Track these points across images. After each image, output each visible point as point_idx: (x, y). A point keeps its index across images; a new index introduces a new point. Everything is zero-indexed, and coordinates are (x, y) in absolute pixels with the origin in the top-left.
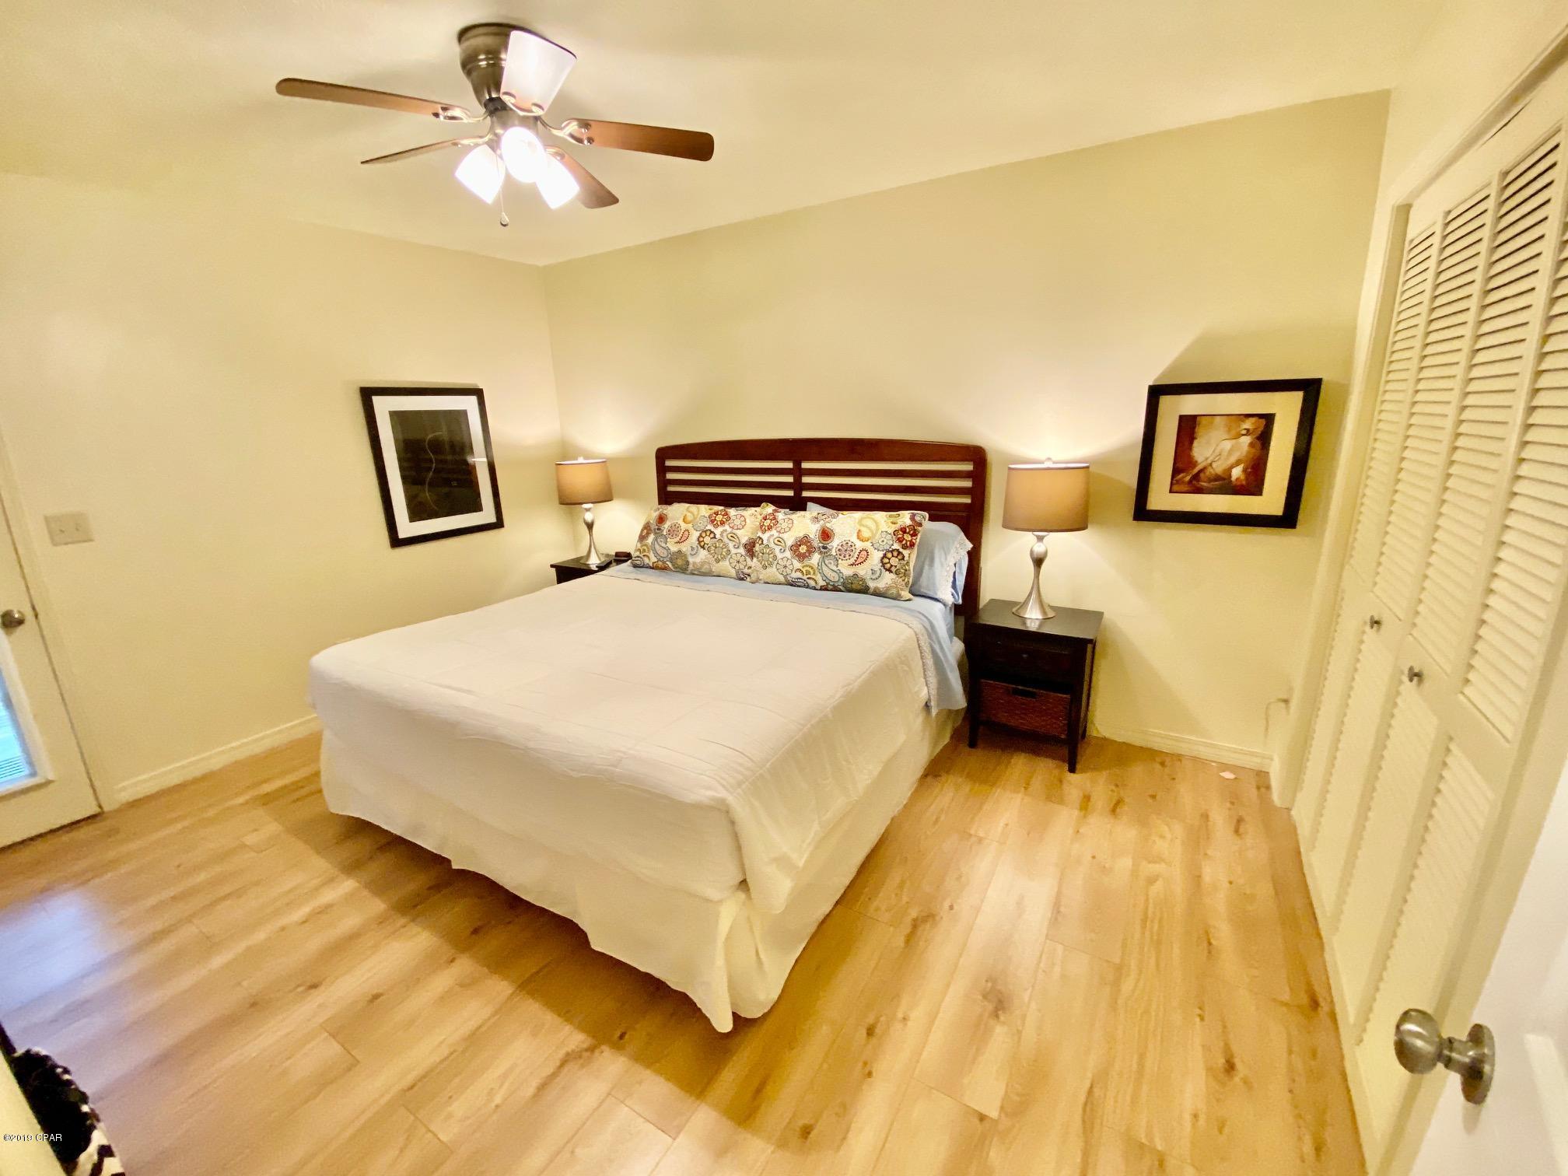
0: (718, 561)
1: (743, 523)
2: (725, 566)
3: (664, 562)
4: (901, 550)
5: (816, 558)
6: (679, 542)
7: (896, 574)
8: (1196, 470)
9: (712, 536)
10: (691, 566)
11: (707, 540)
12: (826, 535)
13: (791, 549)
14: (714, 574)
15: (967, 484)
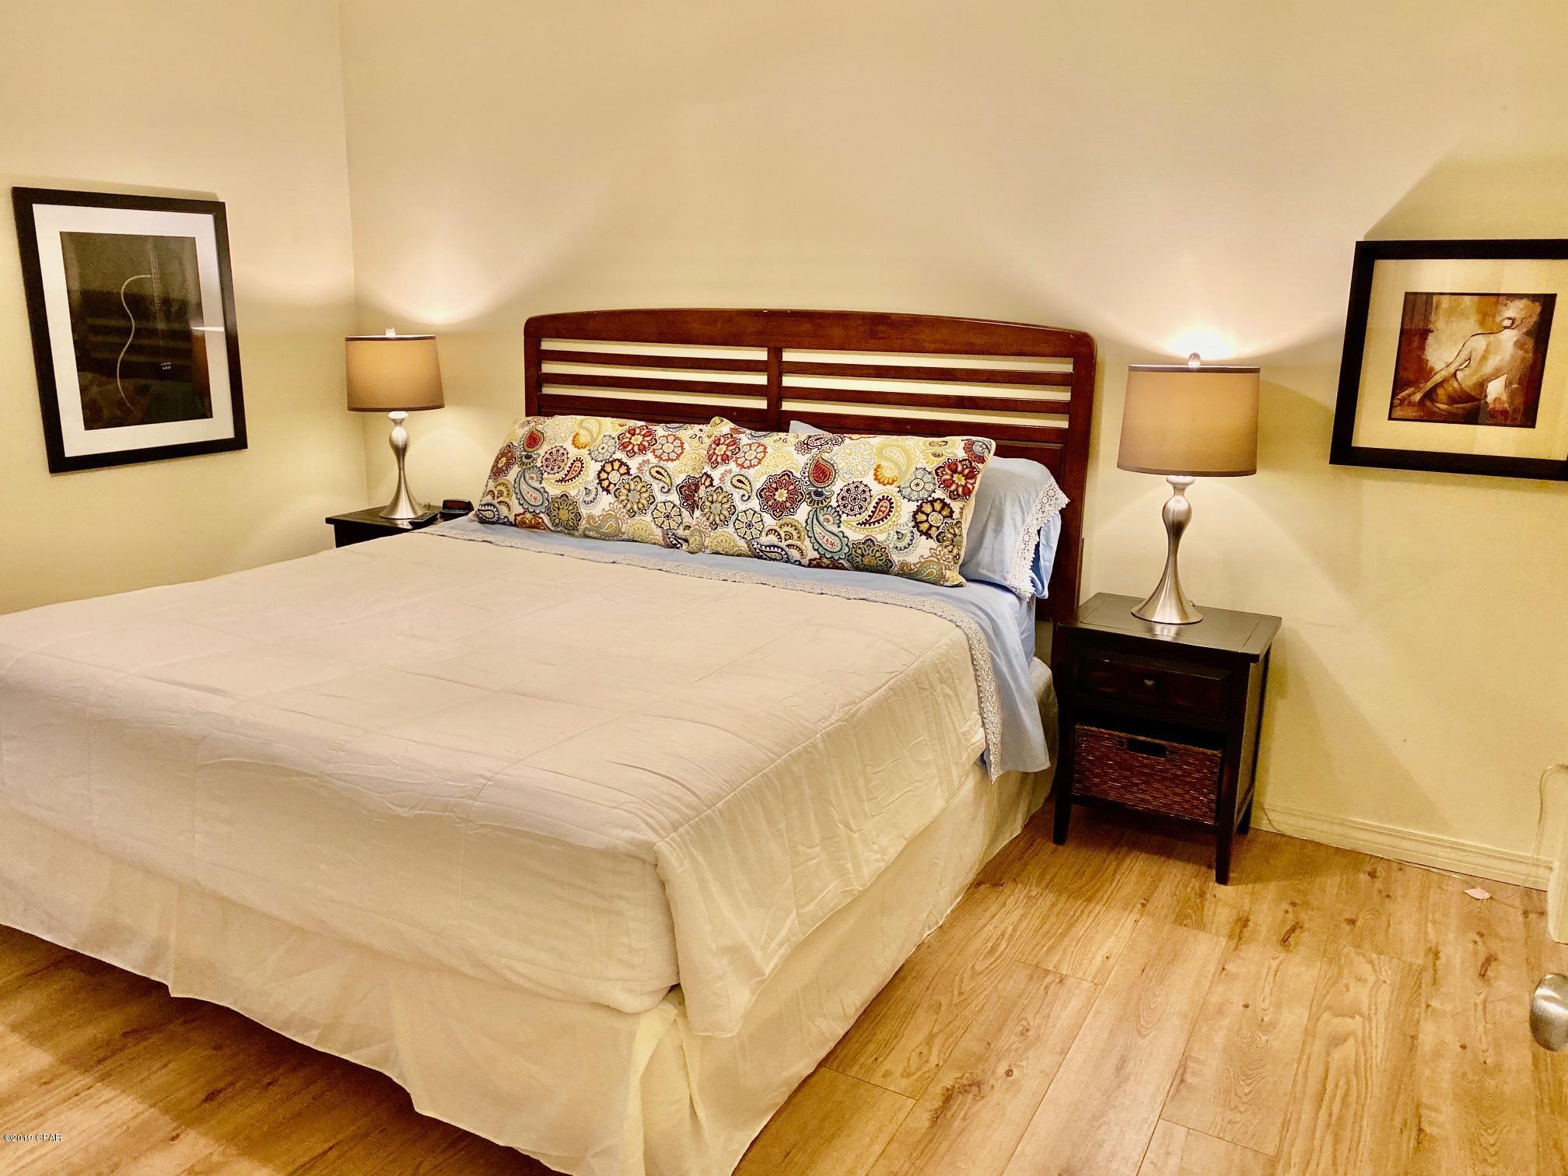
0: (632, 514)
1: (679, 450)
2: (645, 523)
3: (536, 515)
4: (948, 501)
5: (803, 511)
6: (563, 480)
7: (938, 541)
8: (1430, 385)
9: (623, 470)
10: (583, 524)
11: (614, 477)
12: (822, 472)
13: (760, 495)
14: (625, 537)
15: (1063, 395)
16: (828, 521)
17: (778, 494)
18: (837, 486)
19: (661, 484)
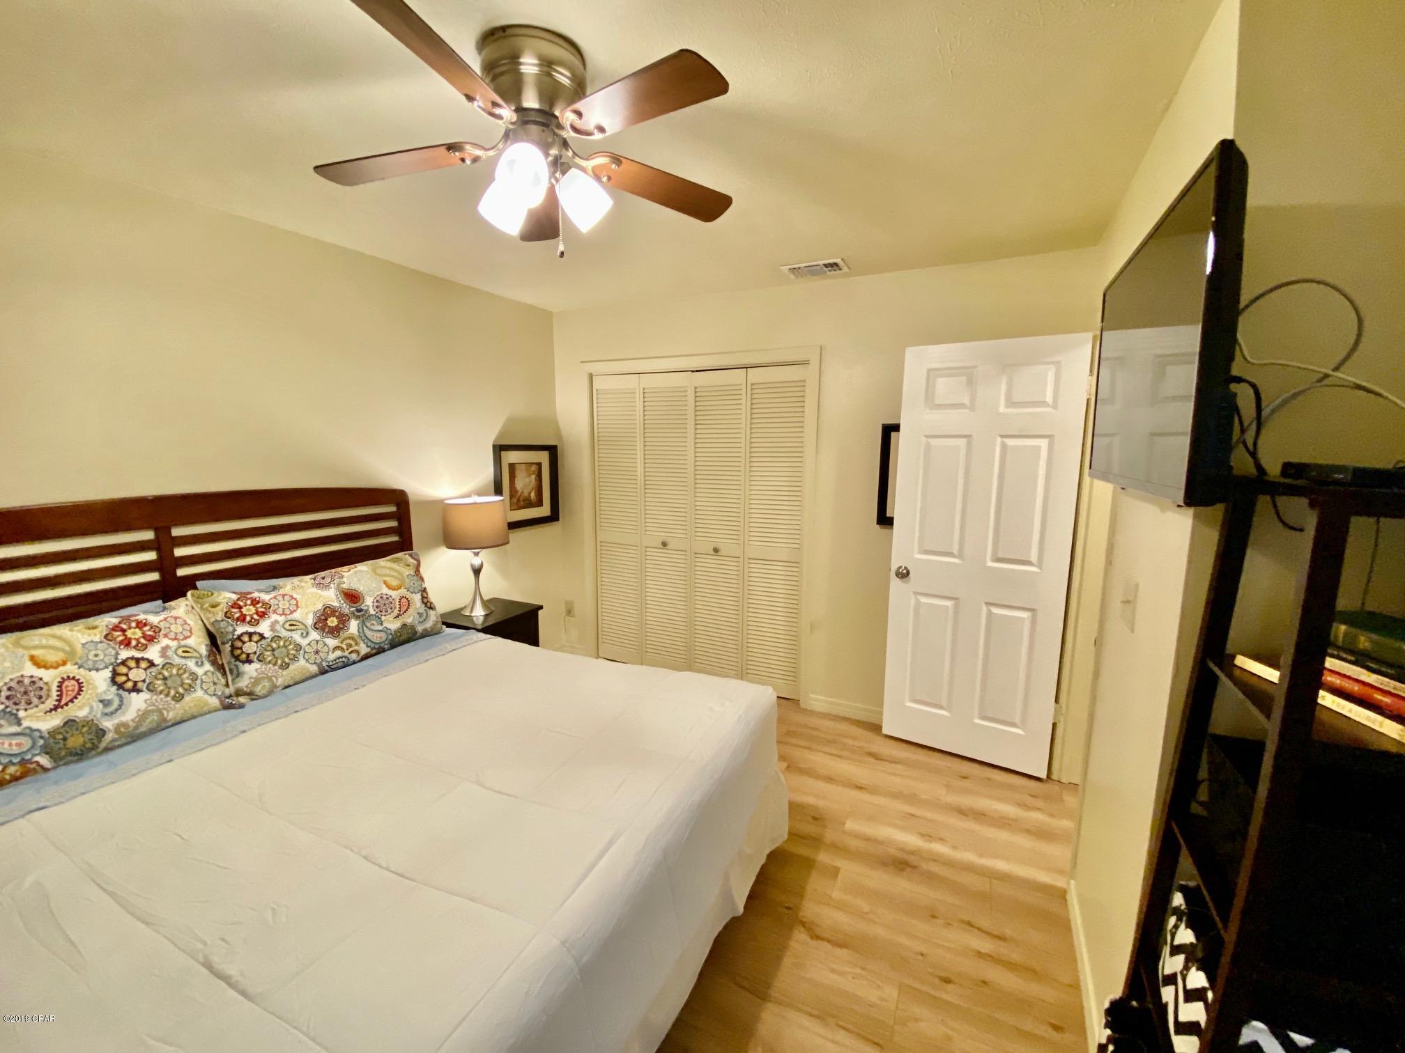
0: (179, 697)
3: (23, 762)
5: (353, 626)
6: (56, 708)
8: (518, 496)
10: (109, 736)
11: (137, 674)
13: (315, 626)
14: (170, 724)
16: (373, 625)
17: (328, 622)
18: (369, 602)
19: (194, 661)
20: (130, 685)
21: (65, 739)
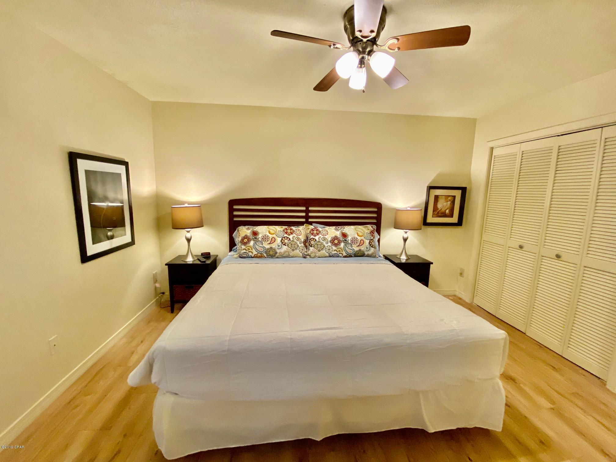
0: (293, 250)
2: (297, 252)
3: (261, 254)
5: (342, 245)
6: (269, 244)
8: (438, 211)
10: (278, 254)
11: (286, 241)
13: (330, 242)
14: (290, 256)
15: (375, 215)
16: (349, 246)
17: (335, 241)
18: (349, 238)
19: (299, 242)
20: (284, 243)
21: (270, 251)
